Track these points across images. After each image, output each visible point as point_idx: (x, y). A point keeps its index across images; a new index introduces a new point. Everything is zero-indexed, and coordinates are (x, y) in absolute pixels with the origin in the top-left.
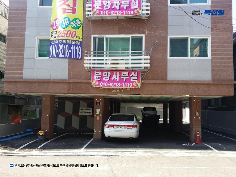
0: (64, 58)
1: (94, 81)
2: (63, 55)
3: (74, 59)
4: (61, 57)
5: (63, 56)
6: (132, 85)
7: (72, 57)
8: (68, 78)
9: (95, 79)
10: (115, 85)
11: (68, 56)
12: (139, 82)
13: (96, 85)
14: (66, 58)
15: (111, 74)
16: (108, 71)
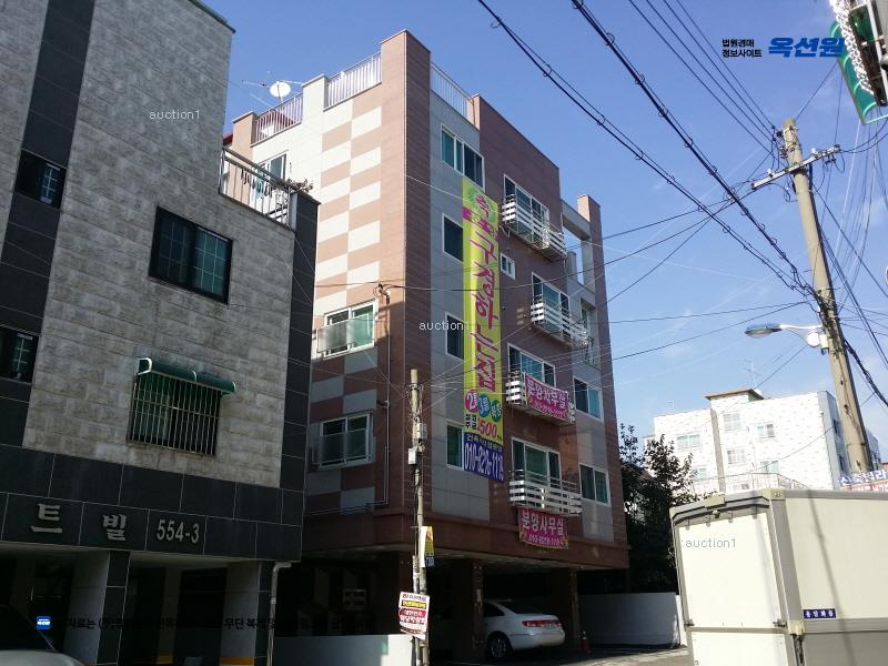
0: (484, 475)
1: (523, 531)
3: (495, 479)
4: (480, 473)
5: (482, 471)
6: (560, 543)
8: (490, 518)
9: (524, 526)
11: (488, 473)
12: (566, 538)
13: (526, 539)
14: (486, 476)
15: (540, 520)
16: (536, 512)
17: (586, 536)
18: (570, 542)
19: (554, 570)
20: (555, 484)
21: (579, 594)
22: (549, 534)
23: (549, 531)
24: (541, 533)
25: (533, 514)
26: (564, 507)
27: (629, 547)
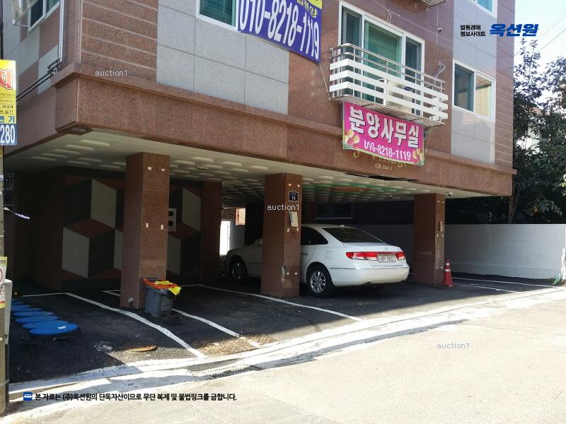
0: (280, 44)
1: (351, 134)
2: (280, 35)
3: (303, 55)
4: (272, 40)
5: (278, 37)
6: (410, 156)
7: (301, 50)
8: (289, 110)
9: (353, 127)
10: (385, 152)
11: (290, 43)
12: (421, 152)
13: (355, 145)
14: (281, 44)
15: (381, 122)
16: (375, 112)
17: (452, 152)
18: (427, 157)
19: (420, 197)
20: (410, 76)
21: (447, 222)
22: (393, 144)
23: (395, 140)
24: (380, 140)
25: (369, 115)
26: (423, 109)
27: (515, 172)
